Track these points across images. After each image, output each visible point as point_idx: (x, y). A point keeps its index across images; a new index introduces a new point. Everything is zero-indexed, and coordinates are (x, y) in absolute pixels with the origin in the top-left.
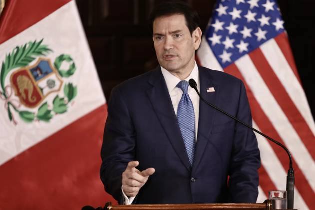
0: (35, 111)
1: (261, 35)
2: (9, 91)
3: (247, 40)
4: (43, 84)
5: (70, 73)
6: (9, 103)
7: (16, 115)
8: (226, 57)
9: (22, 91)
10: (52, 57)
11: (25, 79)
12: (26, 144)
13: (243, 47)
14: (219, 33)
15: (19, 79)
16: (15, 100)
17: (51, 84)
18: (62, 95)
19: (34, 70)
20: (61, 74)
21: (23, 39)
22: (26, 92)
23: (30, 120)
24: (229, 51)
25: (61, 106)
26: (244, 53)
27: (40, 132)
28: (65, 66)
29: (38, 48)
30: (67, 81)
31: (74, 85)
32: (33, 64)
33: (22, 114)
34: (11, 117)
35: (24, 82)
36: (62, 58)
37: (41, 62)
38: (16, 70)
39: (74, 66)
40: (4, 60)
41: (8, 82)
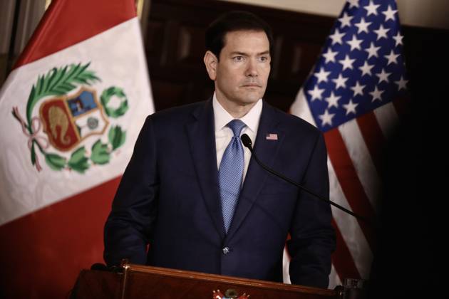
1: (376, 94)
2: (36, 124)
3: (357, 99)
4: (81, 121)
5: (119, 113)
6: (34, 141)
7: (41, 158)
8: (327, 118)
9: (53, 127)
11: (60, 111)
12: (49, 198)
13: (351, 107)
14: (322, 85)
15: (51, 110)
16: (42, 137)
17: (93, 123)
18: (105, 139)
19: (73, 101)
20: (107, 112)
21: (64, 59)
22: (59, 129)
23: (59, 167)
24: (332, 110)
25: (102, 154)
26: (351, 116)
28: (114, 103)
29: (81, 73)
30: (114, 122)
31: (123, 129)
32: (72, 94)
33: (49, 157)
34: (33, 161)
35: (58, 116)
36: (111, 91)
37: (84, 92)
38: (49, 98)
39: (126, 103)
40: (34, 81)
41: (36, 112)
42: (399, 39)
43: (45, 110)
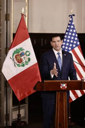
0: (21, 64)
1: (74, 46)
2: (14, 59)
3: (71, 47)
5: (29, 55)
6: (15, 62)
7: (16, 65)
9: (17, 59)
10: (25, 51)
11: (18, 56)
12: (19, 72)
13: (70, 49)
14: (64, 45)
15: (17, 56)
16: (16, 62)
17: (24, 58)
18: (27, 60)
19: (20, 54)
20: (27, 55)
21: (18, 47)
22: (19, 60)
23: (20, 66)
24: (67, 49)
25: (27, 63)
26: (70, 50)
27: (22, 69)
28: (28, 53)
29: (21, 49)
30: (28, 57)
31: (30, 58)
32: (20, 53)
33: (17, 65)
34: (15, 66)
35: (18, 57)
36: (27, 52)
37: (22, 52)
38: (16, 54)
39: (30, 53)
40: (13, 52)
41: (14, 57)
42: (77, 35)
43: (16, 57)
